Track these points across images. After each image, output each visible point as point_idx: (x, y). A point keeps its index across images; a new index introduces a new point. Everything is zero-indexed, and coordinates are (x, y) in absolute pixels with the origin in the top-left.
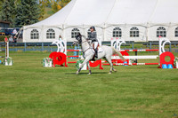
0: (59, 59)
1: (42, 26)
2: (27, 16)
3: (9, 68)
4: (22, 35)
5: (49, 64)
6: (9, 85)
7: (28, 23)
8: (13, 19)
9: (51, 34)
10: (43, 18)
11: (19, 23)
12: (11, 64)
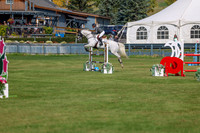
0: (173, 66)
1: (152, 23)
2: (132, 10)
3: (108, 77)
4: (125, 34)
5: (160, 73)
6: (109, 100)
7: (133, 19)
8: (115, 14)
9: (163, 33)
10: (153, 12)
11: (122, 19)
12: (111, 72)
